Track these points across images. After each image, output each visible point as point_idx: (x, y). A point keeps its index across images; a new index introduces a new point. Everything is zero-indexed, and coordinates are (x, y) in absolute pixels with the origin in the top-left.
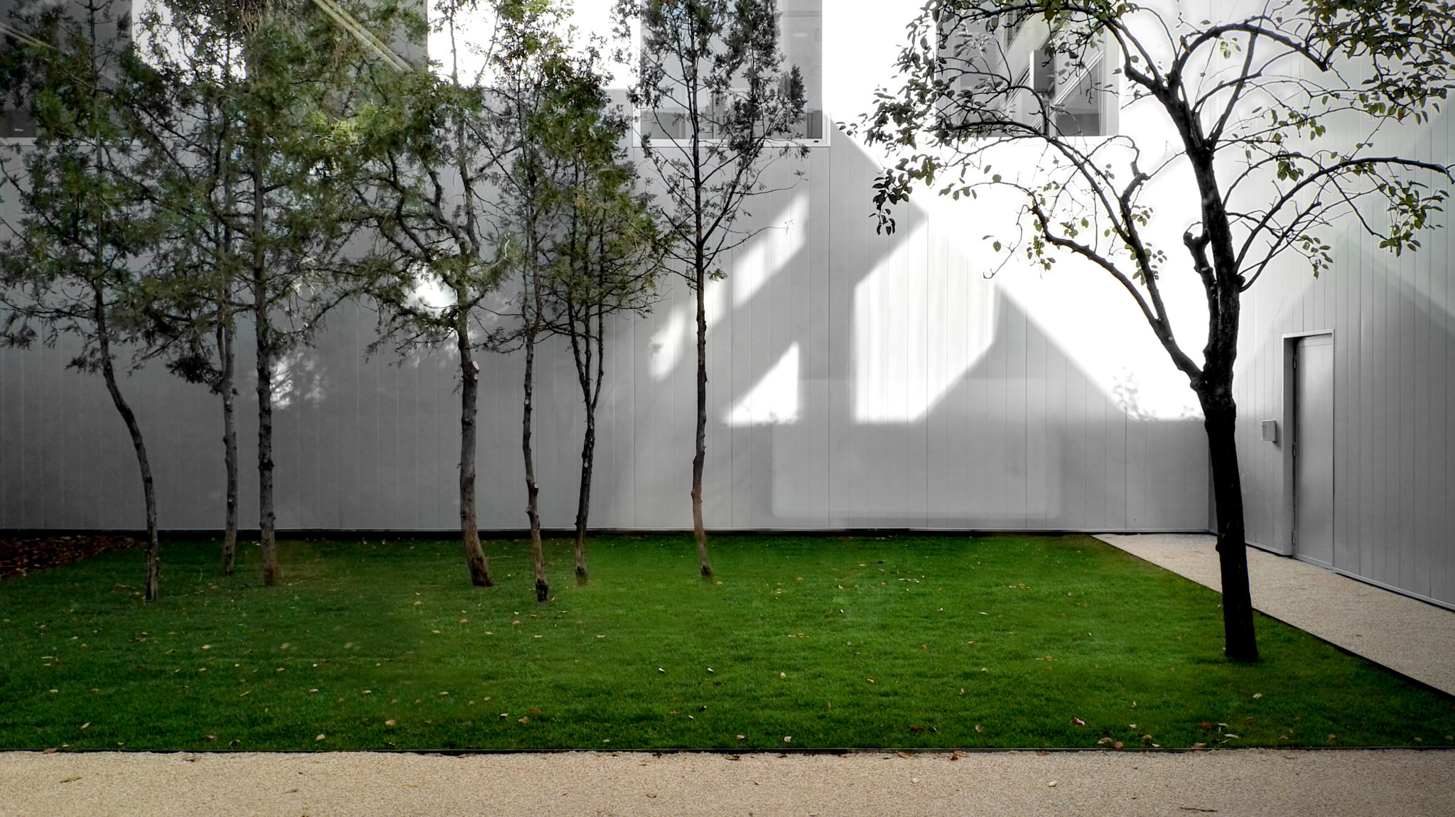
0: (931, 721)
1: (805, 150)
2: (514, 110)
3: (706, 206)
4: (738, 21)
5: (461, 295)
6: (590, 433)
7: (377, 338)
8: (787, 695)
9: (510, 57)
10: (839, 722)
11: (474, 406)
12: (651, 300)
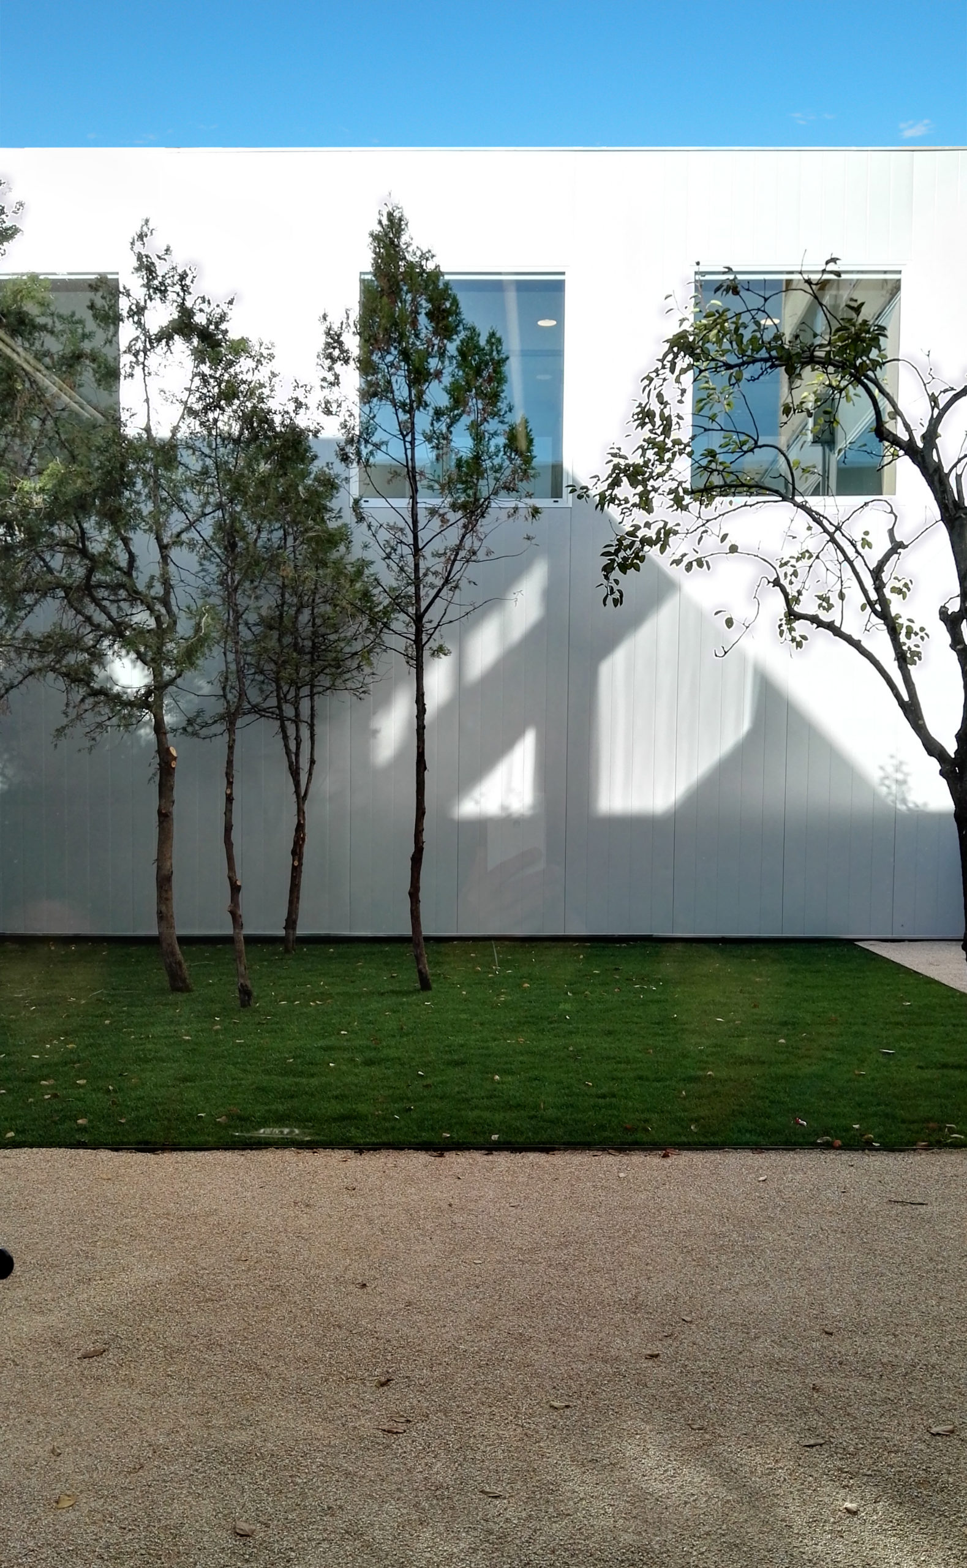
0: (646, 1121)
1: (536, 511)
2: (212, 467)
3: (425, 575)
4: (459, 366)
5: (157, 674)
6: (300, 828)
7: (65, 721)
8: (499, 1097)
9: (206, 409)
10: (552, 1122)
11: (172, 796)
12: (368, 680)
